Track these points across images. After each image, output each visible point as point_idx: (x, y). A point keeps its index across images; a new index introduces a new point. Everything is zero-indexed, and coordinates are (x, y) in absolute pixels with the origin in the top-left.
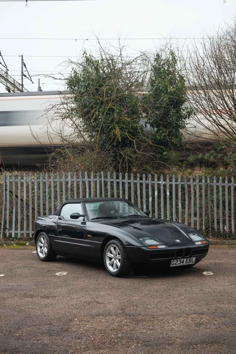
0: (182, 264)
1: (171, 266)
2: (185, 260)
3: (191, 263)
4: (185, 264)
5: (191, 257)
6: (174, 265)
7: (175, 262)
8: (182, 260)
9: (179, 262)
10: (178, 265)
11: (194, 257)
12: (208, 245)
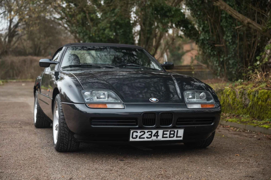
0: (154, 138)
1: (131, 139)
2: (161, 132)
3: (175, 138)
4: (160, 138)
5: (174, 127)
6: (138, 139)
7: (139, 134)
8: (154, 131)
9: (147, 135)
10: (146, 139)
11: (180, 128)
12: (220, 112)
